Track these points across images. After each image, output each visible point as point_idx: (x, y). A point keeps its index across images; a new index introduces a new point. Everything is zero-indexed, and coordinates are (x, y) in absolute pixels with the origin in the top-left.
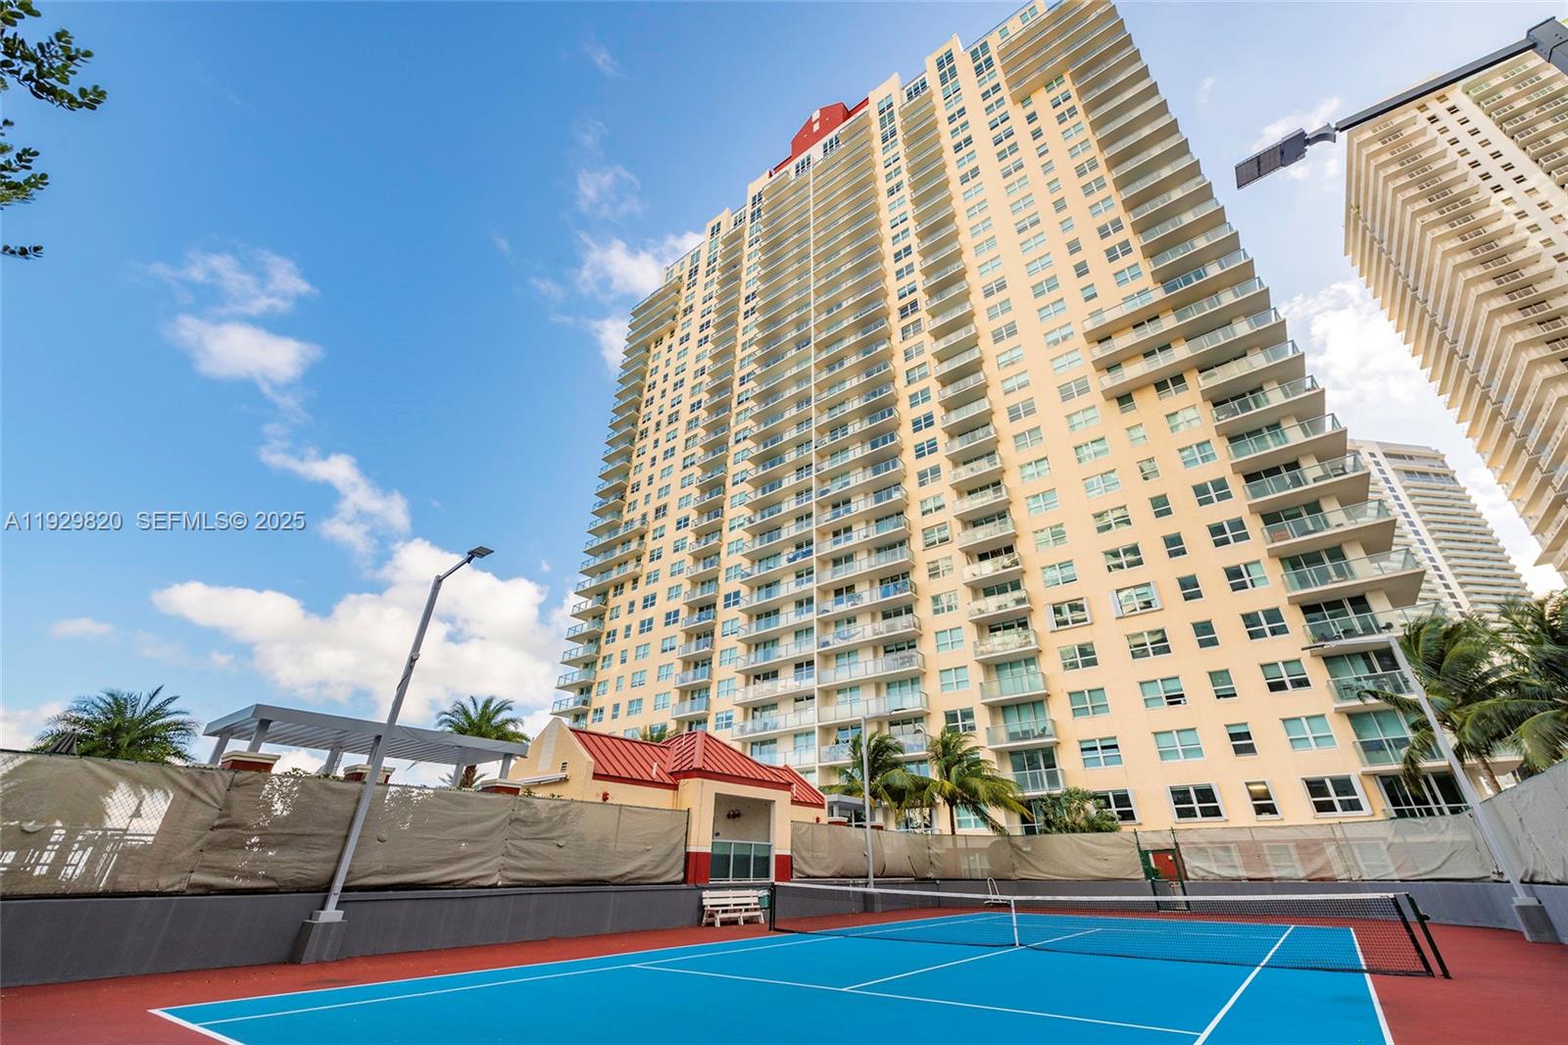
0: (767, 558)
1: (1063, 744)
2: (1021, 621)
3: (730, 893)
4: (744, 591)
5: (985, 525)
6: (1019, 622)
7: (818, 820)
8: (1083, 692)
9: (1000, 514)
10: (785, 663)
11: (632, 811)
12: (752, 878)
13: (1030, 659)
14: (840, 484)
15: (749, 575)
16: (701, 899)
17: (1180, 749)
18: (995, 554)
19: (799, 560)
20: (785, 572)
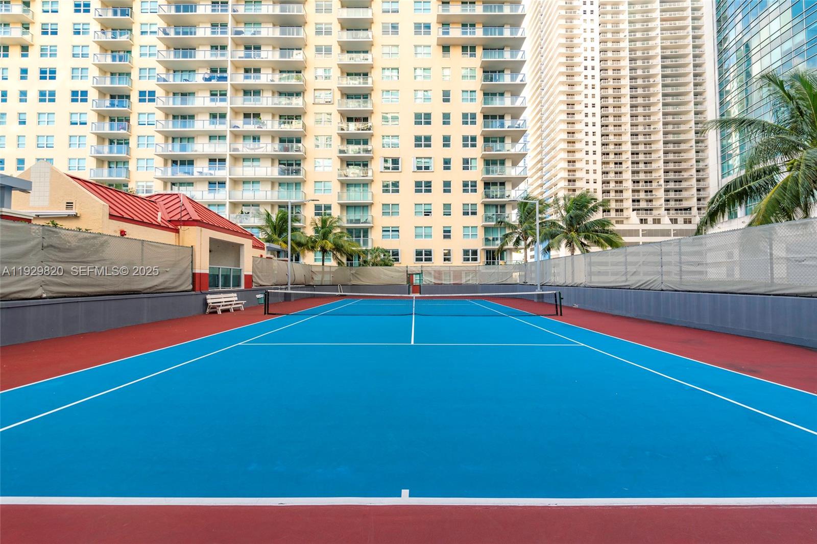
0: (182, 71)
1: (375, 228)
2: (365, 163)
3: (222, 296)
4: (160, 93)
5: (354, 100)
6: (364, 164)
7: (261, 256)
8: (389, 205)
9: (364, 95)
10: (201, 157)
11: (152, 245)
12: (231, 287)
13: (366, 184)
14: (253, 30)
15: (165, 80)
16: (206, 300)
17: (424, 234)
18: (357, 120)
19: (214, 82)
20: (201, 88)
